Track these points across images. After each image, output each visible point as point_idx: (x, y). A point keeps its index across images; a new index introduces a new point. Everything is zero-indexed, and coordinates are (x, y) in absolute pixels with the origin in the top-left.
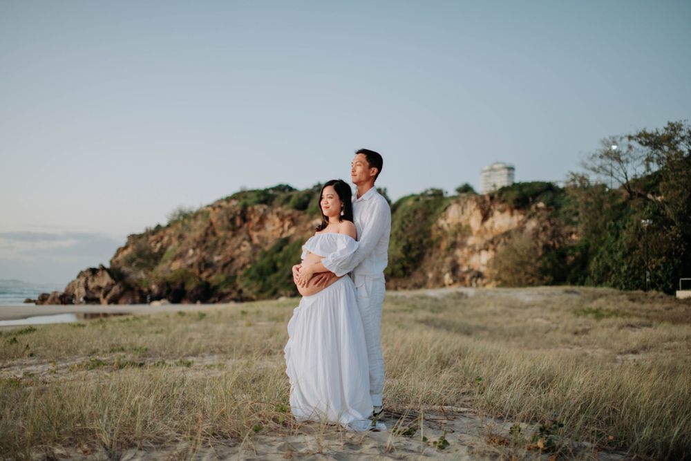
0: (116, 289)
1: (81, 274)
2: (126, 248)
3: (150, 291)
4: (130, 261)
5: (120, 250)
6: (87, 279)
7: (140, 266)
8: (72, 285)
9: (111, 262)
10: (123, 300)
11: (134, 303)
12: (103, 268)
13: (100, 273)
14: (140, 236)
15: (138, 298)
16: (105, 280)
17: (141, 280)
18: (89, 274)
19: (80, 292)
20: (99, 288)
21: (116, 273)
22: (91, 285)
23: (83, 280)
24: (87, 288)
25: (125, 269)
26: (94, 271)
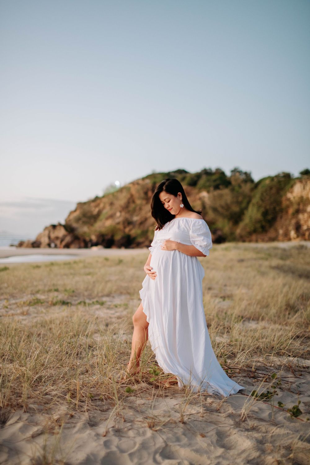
0: (68, 239)
1: (46, 228)
2: (75, 211)
3: (91, 240)
4: (78, 220)
5: (71, 213)
6: (50, 232)
7: (85, 223)
8: (40, 236)
9: (66, 221)
10: (73, 246)
11: (80, 247)
12: (60, 225)
13: (58, 228)
14: (85, 203)
15: (82, 244)
16: (61, 232)
17: (85, 233)
18: (51, 228)
19: (45, 240)
20: (57, 238)
21: (69, 228)
22: (53, 236)
23: (47, 232)
24: (49, 237)
25: (75, 225)
26: (54, 227)
